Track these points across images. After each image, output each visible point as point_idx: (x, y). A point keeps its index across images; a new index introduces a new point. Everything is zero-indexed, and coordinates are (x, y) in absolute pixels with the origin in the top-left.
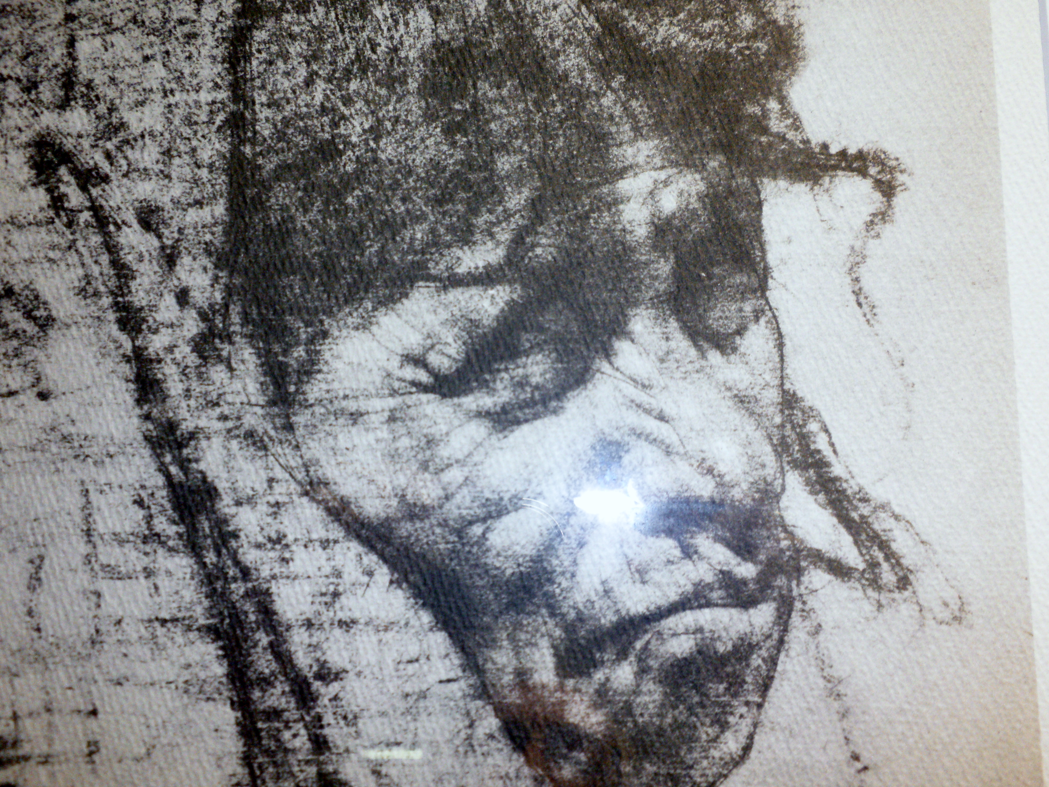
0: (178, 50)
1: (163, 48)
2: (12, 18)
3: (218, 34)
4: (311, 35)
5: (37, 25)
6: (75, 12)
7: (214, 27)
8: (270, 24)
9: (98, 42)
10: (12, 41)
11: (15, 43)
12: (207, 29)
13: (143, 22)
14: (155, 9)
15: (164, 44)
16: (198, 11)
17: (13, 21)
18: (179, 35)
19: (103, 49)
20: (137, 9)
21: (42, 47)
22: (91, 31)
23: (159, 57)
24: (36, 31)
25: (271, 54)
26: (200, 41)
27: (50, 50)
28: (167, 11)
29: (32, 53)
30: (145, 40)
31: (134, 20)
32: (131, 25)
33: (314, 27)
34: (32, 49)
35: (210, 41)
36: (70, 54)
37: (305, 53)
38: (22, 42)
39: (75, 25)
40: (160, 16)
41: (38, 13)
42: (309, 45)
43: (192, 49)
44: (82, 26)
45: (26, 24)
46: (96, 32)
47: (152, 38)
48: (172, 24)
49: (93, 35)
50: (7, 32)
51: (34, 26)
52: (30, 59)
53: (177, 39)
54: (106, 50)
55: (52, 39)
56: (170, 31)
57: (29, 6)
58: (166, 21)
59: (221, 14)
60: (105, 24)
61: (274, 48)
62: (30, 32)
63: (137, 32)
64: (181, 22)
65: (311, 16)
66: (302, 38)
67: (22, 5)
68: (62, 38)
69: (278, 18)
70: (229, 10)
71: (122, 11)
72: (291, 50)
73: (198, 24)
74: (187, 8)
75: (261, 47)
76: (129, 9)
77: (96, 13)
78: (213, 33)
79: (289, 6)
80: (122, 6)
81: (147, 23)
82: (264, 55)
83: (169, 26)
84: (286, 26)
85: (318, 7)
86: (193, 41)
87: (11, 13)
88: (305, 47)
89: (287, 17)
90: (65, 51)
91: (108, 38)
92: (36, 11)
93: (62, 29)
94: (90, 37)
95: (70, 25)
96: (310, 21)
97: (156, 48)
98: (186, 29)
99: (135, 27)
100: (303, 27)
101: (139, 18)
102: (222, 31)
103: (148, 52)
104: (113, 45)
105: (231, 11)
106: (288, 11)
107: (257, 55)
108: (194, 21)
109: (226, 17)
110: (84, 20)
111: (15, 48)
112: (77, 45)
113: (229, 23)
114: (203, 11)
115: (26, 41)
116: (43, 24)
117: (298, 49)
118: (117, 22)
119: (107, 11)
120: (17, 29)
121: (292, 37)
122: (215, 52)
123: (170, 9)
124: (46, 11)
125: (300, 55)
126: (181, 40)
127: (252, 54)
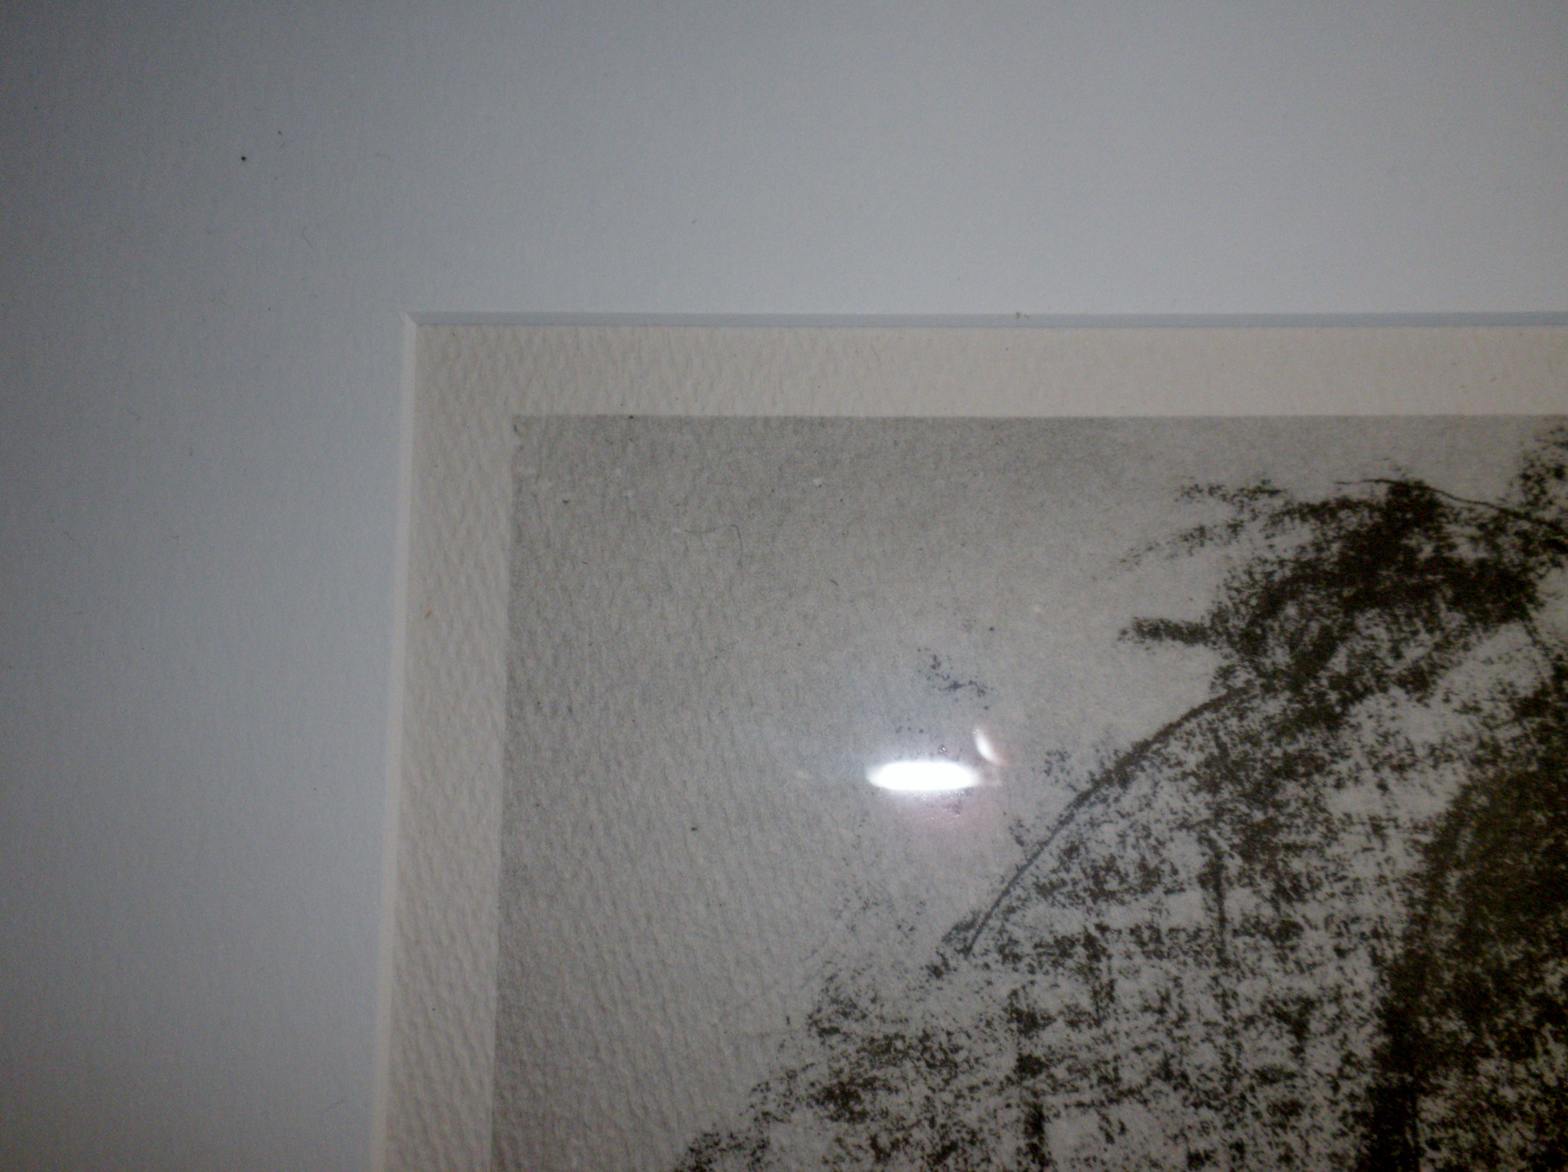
0: (1262, 1141)
1: (1231, 1137)
2: (908, 1064)
3: (1346, 1105)
4: (1544, 1108)
5: (963, 1081)
6: (1039, 1053)
7: (1336, 1088)
8: (1452, 1082)
9: (1091, 1121)
10: (912, 1118)
11: (918, 1123)
12: (1320, 1094)
13: (1184, 1076)
14: (1207, 1047)
15: (1230, 1127)
16: (1297, 1052)
17: (912, 1074)
18: (1262, 1107)
19: (1102, 1137)
20: (1170, 1047)
21: (973, 1133)
22: (1075, 1097)
23: (1222, 1157)
24: (959, 1096)
25: (1458, 1151)
26: (1305, 1121)
27: (991, 1142)
28: (1232, 1052)
29: (953, 1147)
30: (1192, 1118)
31: (1165, 1072)
32: (1158, 1084)
33: (1546, 1089)
34: (954, 1136)
35: (1329, 1121)
36: (1034, 1149)
37: (1531, 1149)
38: (932, 1122)
39: (1040, 1082)
40: (1219, 1063)
41: (960, 1057)
42: (1540, 1129)
43: (1292, 1138)
44: (1056, 1086)
45: (937, 1080)
46: (1086, 1098)
47: (1206, 1114)
48: (1246, 1081)
49: (1080, 1105)
50: (901, 1099)
51: (955, 1085)
52: (950, 1161)
53: (1257, 1115)
54: (1110, 1139)
55: (994, 1115)
56: (1243, 1097)
57: (943, 1038)
58: (1232, 1074)
59: (1348, 1059)
60: (1103, 1079)
61: (1466, 1138)
62: (948, 1097)
63: (1174, 1100)
64: (1266, 1077)
65: (1539, 1064)
66: (1523, 1114)
67: (926, 1036)
68: (1014, 1113)
69: (1470, 1069)
70: (1363, 1051)
71: (1138, 1050)
72: (1502, 1142)
73: (1299, 1082)
74: (1275, 1045)
75: (1439, 1134)
76: (1152, 1046)
77: (1083, 1055)
78: (1334, 1103)
79: (1491, 1043)
80: (1140, 1041)
81: (1193, 1080)
82: (1445, 1153)
83: (1239, 1086)
84: (1487, 1086)
85: (1552, 1045)
86: (1293, 1121)
87: (906, 1054)
88: (1531, 1135)
89: (1488, 1066)
90: (1022, 1143)
91: (1115, 1113)
92: (956, 1049)
93: (1014, 1092)
94: (1074, 1111)
95: (1030, 1082)
96: (1539, 1077)
97: (1215, 1138)
98: (1276, 1093)
99: (1166, 1088)
100: (1524, 1090)
101: (1175, 1067)
102: (1352, 1097)
103: (1201, 1145)
104: (1123, 1130)
105: (1368, 1054)
106: (1487, 1054)
107: (1431, 1153)
108: (1291, 1076)
109: (1359, 1066)
110: (1060, 1072)
111: (917, 1135)
112: (1049, 1128)
113: (1366, 1079)
114: (1309, 1051)
115: (940, 1120)
116: (975, 1081)
117: (1517, 1140)
118: (1131, 1076)
119: (1108, 1052)
120: (920, 1091)
121: (1503, 1112)
122: (1339, 1146)
123: (1239, 1047)
124: (978, 1051)
125: (1522, 1153)
126: (1267, 1117)
127: (1420, 1152)
